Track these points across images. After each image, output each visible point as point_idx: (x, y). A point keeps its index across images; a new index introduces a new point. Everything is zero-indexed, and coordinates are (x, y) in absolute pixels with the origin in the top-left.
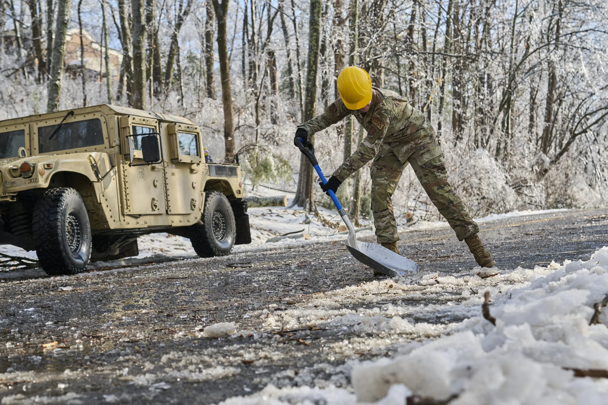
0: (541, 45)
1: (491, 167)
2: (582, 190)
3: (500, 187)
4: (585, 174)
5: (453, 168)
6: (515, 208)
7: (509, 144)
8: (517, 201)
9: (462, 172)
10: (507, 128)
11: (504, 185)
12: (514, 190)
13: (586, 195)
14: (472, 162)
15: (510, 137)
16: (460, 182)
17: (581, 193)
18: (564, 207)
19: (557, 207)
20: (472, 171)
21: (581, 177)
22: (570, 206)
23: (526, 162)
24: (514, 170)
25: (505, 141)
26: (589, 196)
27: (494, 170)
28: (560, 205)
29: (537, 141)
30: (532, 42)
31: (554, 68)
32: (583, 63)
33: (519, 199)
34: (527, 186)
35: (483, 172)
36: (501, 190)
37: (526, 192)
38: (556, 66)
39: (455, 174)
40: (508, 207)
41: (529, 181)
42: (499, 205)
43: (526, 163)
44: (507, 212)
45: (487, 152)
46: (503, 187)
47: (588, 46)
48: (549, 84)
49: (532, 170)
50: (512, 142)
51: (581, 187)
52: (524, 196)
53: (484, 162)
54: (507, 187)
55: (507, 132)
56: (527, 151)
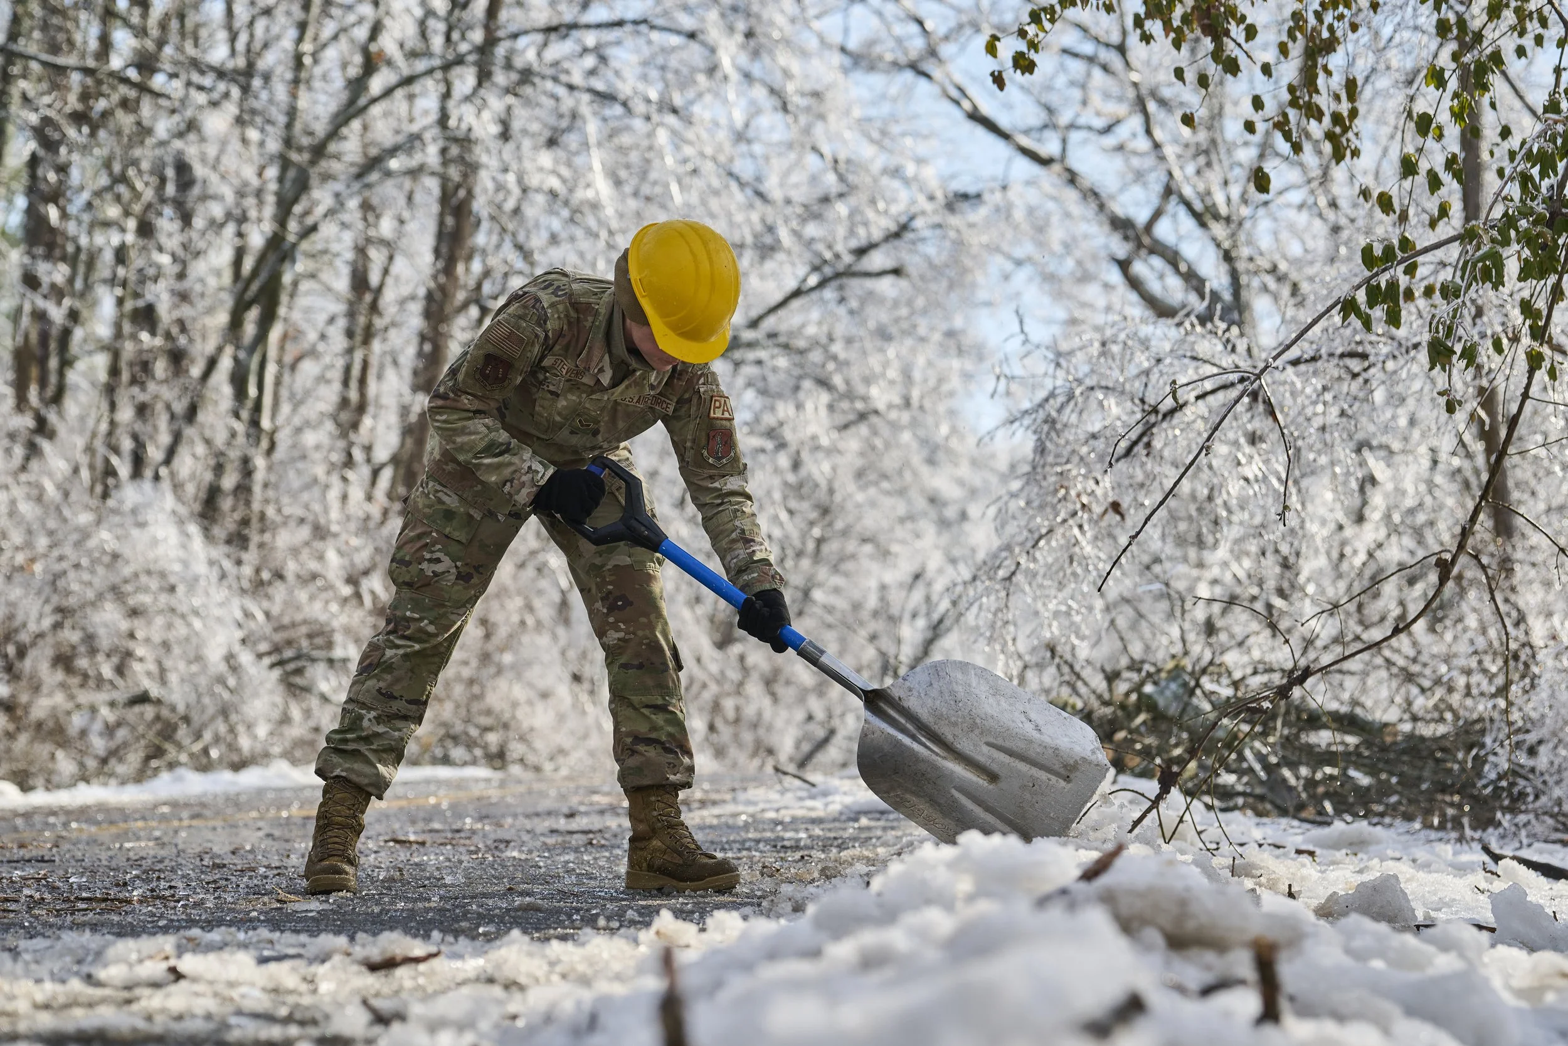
0: (421, 65)
1: (185, 564)
2: (545, 695)
3: (215, 655)
4: (561, 631)
5: (20, 558)
6: (276, 750)
7: (259, 476)
8: (285, 719)
9: (57, 576)
10: (258, 407)
11: (237, 648)
12: (277, 673)
13: (561, 718)
14: (105, 537)
15: (265, 444)
16: (47, 623)
17: (540, 706)
18: (474, 762)
19: (446, 761)
20: (101, 578)
21: (544, 640)
22: (498, 758)
23: (332, 556)
24: (279, 592)
25: (246, 461)
26: (572, 723)
27: (196, 579)
28: (457, 753)
29: (376, 473)
30: (388, 43)
31: (471, 169)
32: (597, 160)
33: (296, 713)
34: (331, 662)
35: (154, 584)
36: (223, 667)
37: (324, 687)
38: (484, 159)
39: (27, 585)
40: (245, 743)
41: (338, 638)
42: (208, 736)
43: (334, 563)
44: (238, 766)
45: (169, 501)
46: (230, 658)
47: (624, 89)
48: (440, 235)
49: (358, 595)
50: (270, 468)
51: (542, 684)
52: (314, 702)
53: (155, 542)
54: (246, 658)
55: (255, 423)
56: (335, 514)
